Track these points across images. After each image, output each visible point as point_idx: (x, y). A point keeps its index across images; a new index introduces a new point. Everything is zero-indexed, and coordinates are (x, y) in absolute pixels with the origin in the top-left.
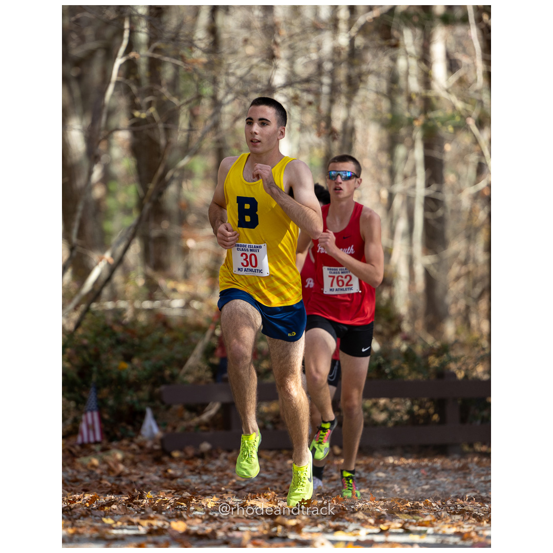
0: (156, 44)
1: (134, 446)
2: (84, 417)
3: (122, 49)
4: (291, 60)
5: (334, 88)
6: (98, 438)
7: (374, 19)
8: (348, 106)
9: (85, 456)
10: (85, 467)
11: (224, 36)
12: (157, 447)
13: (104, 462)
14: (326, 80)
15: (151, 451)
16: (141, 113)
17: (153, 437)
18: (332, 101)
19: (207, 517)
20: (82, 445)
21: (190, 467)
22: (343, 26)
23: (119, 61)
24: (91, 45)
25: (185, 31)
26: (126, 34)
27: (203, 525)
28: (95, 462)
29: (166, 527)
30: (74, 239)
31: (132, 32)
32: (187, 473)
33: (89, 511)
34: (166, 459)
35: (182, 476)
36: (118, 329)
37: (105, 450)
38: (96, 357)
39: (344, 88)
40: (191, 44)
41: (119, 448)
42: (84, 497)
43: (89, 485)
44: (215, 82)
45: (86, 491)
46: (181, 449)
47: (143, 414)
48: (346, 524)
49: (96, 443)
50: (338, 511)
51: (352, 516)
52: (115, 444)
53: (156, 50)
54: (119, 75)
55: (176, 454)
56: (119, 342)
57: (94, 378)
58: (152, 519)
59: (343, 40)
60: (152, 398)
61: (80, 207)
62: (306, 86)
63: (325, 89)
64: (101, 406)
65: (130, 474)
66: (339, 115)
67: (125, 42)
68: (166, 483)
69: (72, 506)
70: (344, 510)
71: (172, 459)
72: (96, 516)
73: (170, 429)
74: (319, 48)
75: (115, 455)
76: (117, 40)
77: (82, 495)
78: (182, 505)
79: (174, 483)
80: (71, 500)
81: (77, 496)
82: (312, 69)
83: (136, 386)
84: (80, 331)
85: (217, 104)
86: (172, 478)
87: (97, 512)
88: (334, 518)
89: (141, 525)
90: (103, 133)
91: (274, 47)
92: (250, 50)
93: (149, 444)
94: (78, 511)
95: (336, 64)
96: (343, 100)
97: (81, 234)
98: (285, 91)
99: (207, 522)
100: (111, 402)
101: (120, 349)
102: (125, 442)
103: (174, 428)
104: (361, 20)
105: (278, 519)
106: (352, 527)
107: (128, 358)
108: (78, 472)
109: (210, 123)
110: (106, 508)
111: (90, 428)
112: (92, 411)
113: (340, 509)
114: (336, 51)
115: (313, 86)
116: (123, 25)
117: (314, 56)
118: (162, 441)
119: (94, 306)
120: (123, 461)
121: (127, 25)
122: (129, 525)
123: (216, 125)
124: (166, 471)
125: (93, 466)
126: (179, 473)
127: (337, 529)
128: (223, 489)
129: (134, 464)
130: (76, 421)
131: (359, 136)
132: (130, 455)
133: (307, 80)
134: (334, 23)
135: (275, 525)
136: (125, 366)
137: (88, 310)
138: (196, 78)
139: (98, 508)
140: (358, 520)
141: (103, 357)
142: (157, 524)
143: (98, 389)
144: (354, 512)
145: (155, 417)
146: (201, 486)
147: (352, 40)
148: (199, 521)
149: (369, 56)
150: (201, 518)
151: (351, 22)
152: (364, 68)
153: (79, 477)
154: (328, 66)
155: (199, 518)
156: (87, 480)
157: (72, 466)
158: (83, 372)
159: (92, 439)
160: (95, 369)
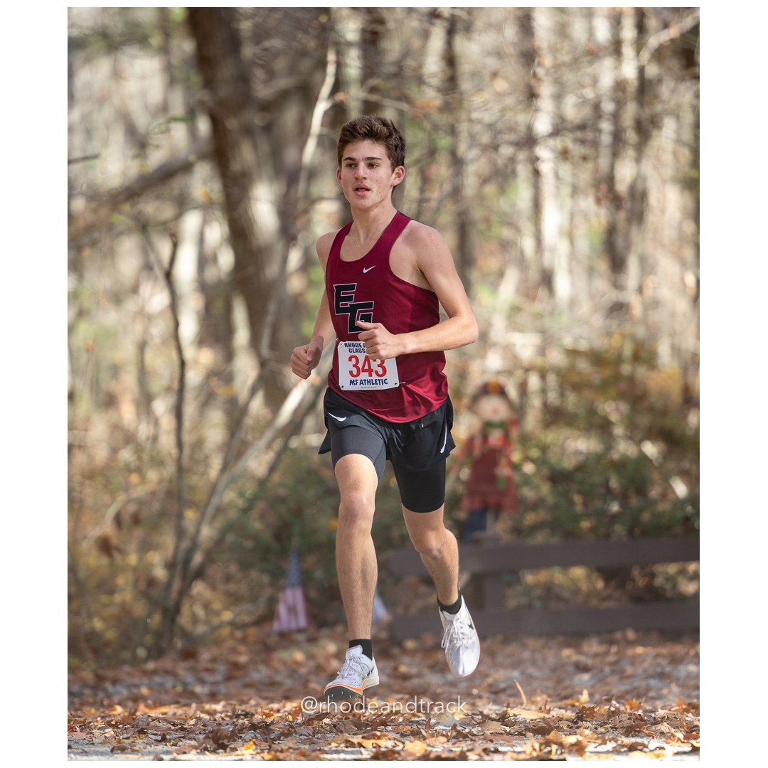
0: (373, 82)
2: (281, 596)
3: (326, 89)
4: (558, 98)
5: (618, 137)
6: (302, 621)
7: (672, 40)
8: (638, 160)
9: (286, 648)
10: (285, 664)
11: (465, 67)
12: (384, 635)
13: (310, 657)
14: (606, 126)
17: (377, 622)
18: (615, 154)
19: (454, 733)
20: (282, 635)
21: (430, 662)
22: (628, 51)
23: (322, 107)
24: (283, 83)
25: (410, 63)
26: (331, 69)
27: (449, 745)
28: (299, 656)
29: (398, 749)
30: (265, 351)
31: (340, 65)
32: (426, 671)
33: (292, 727)
34: (395, 651)
35: (419, 675)
36: (326, 473)
37: (312, 640)
38: (298, 513)
39: (631, 136)
40: (420, 81)
41: (332, 638)
42: (284, 707)
43: (291, 690)
44: (453, 131)
45: (287, 698)
46: (417, 637)
48: (645, 741)
49: (300, 631)
50: (634, 722)
51: (653, 728)
52: (326, 631)
53: (373, 90)
54: (322, 125)
55: (410, 644)
56: (329, 492)
57: (296, 541)
58: (379, 738)
59: (629, 71)
61: (272, 307)
62: (579, 134)
63: (606, 139)
64: (306, 580)
66: (625, 173)
67: (330, 80)
68: (397, 684)
69: (269, 720)
70: (642, 720)
71: (405, 651)
72: (302, 735)
73: (400, 610)
74: (595, 81)
75: (324, 648)
76: (318, 76)
77: (281, 704)
78: (419, 717)
79: (408, 684)
80: (267, 711)
81: (275, 706)
82: (587, 112)
84: (276, 477)
85: (457, 162)
86: (406, 677)
87: (303, 730)
88: (629, 731)
89: (364, 747)
90: (301, 206)
91: (533, 81)
92: (501, 85)
94: (277, 729)
95: (620, 103)
96: (631, 153)
97: (274, 344)
98: (551, 142)
99: (454, 741)
100: (319, 574)
101: (331, 501)
102: (340, 629)
103: (407, 608)
104: (654, 41)
105: (552, 736)
106: (653, 744)
108: (277, 671)
109: (447, 187)
110: (316, 722)
111: (292, 610)
112: (293, 586)
113: (636, 719)
114: (620, 86)
115: (589, 135)
116: (325, 56)
117: (589, 94)
118: (390, 627)
119: (294, 443)
120: (337, 656)
121: (331, 57)
122: (347, 747)
123: (456, 192)
124: (396, 669)
125: (298, 664)
126: (414, 670)
127: (632, 748)
128: (475, 691)
130: (273, 602)
131: (653, 199)
133: (582, 127)
134: (616, 48)
135: (548, 743)
137: (285, 448)
138: (427, 126)
139: (303, 723)
140: (662, 733)
141: (308, 513)
142: (386, 744)
143: (301, 556)
144: (656, 722)
145: (381, 594)
146: (446, 688)
147: (641, 71)
148: (443, 739)
149: (665, 90)
150: (447, 736)
151: (639, 45)
152: (659, 108)
153: (279, 678)
154: (608, 107)
155: (443, 735)
156: (289, 683)
157: (267, 663)
158: (282, 534)
159: (293, 625)
160: (296, 530)
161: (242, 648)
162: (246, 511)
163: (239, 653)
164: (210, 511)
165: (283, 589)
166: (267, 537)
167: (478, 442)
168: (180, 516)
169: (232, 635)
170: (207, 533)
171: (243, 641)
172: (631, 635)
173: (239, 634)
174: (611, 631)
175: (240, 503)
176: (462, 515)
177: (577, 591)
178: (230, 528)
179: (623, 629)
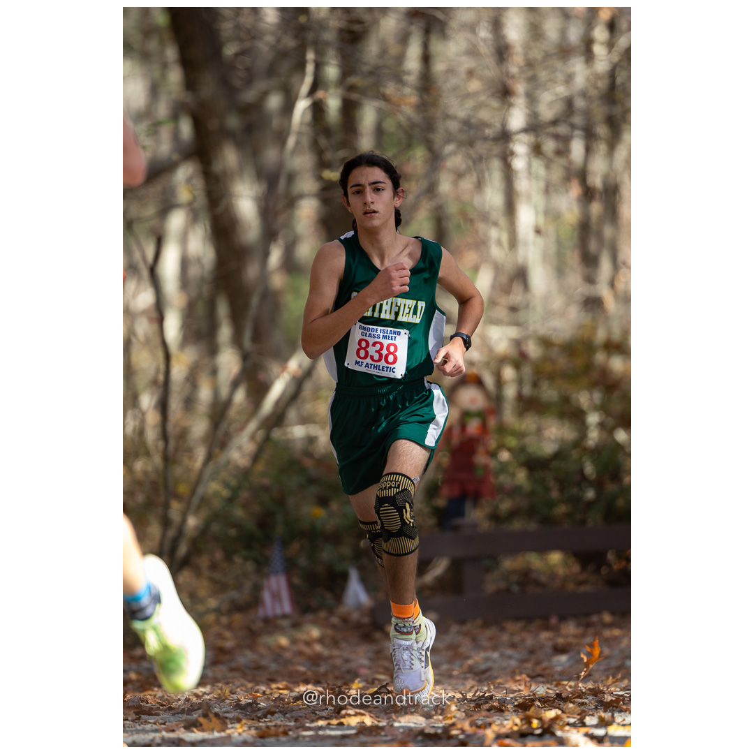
0: (351, 80)
1: (335, 620)
2: (265, 583)
3: (305, 88)
4: (531, 99)
5: (589, 131)
6: (287, 607)
8: (610, 155)
9: (270, 633)
10: (269, 648)
12: (366, 620)
13: (294, 641)
14: (578, 120)
15: (358, 626)
16: (332, 171)
17: (359, 607)
20: (266, 620)
22: (599, 49)
23: (302, 105)
26: (310, 68)
28: (284, 641)
30: (247, 343)
31: (319, 65)
34: (378, 635)
36: (308, 463)
37: (296, 625)
38: (281, 501)
39: (602, 130)
40: (397, 78)
41: (315, 623)
43: (275, 673)
44: (429, 127)
45: (272, 680)
47: (345, 577)
49: (285, 616)
52: (310, 617)
53: (351, 88)
56: (311, 481)
57: (280, 529)
59: (601, 66)
60: (358, 555)
61: (254, 301)
62: (552, 130)
64: (290, 567)
65: (331, 657)
66: (598, 167)
67: (308, 80)
71: (385, 635)
73: (382, 595)
74: (569, 79)
75: (308, 633)
76: (297, 79)
82: (558, 109)
83: (335, 538)
84: (260, 467)
85: (435, 158)
90: (282, 201)
91: (507, 79)
92: (474, 85)
93: (355, 616)
95: (591, 100)
96: (602, 147)
97: (257, 336)
98: (524, 137)
100: (303, 561)
101: (314, 490)
102: (323, 614)
104: (624, 41)
107: (323, 502)
108: (262, 656)
109: (424, 184)
111: (276, 596)
112: (276, 573)
115: (562, 129)
116: (304, 56)
117: (562, 92)
118: (372, 612)
119: (276, 434)
120: (321, 641)
121: (310, 56)
123: (431, 188)
125: (282, 648)
128: (455, 673)
129: (335, 643)
130: (257, 589)
132: (330, 632)
133: (555, 123)
134: (587, 45)
136: (319, 512)
137: (267, 439)
141: (291, 502)
143: (285, 543)
145: (364, 580)
153: (264, 662)
154: (581, 104)
156: (273, 666)
157: (252, 647)
158: (265, 522)
159: (278, 611)
160: (279, 518)
161: (228, 634)
162: (230, 500)
163: (225, 639)
164: (196, 501)
165: (267, 576)
166: (250, 525)
167: (456, 431)
168: (166, 506)
169: (218, 622)
170: (192, 522)
171: (229, 627)
172: (607, 618)
173: (224, 620)
174: (588, 615)
175: (226, 493)
176: (441, 502)
177: (553, 576)
178: (215, 517)
179: (599, 612)
